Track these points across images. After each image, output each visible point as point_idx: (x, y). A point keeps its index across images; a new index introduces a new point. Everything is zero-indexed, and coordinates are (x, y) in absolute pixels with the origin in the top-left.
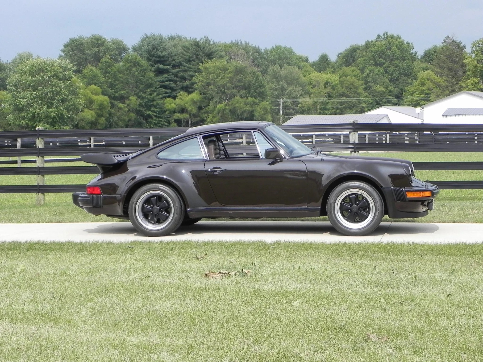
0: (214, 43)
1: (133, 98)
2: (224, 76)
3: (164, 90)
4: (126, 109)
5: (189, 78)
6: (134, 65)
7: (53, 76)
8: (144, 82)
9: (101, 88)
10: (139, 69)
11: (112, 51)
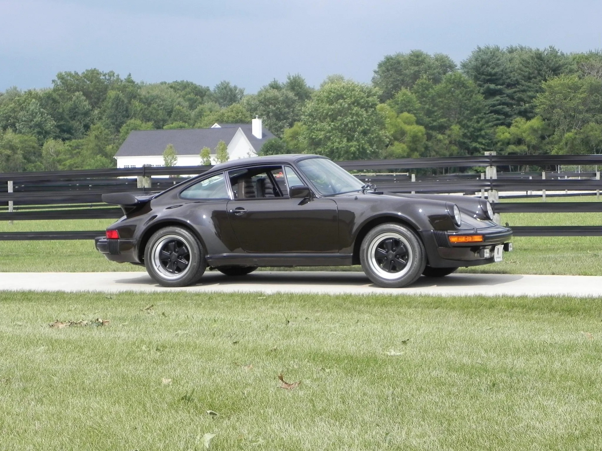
0: (563, 55)
1: (456, 128)
2: (574, 96)
3: (495, 116)
4: (447, 142)
5: (528, 99)
6: (458, 86)
7: (353, 103)
8: (471, 107)
9: (416, 116)
10: (463, 90)
11: (434, 69)
